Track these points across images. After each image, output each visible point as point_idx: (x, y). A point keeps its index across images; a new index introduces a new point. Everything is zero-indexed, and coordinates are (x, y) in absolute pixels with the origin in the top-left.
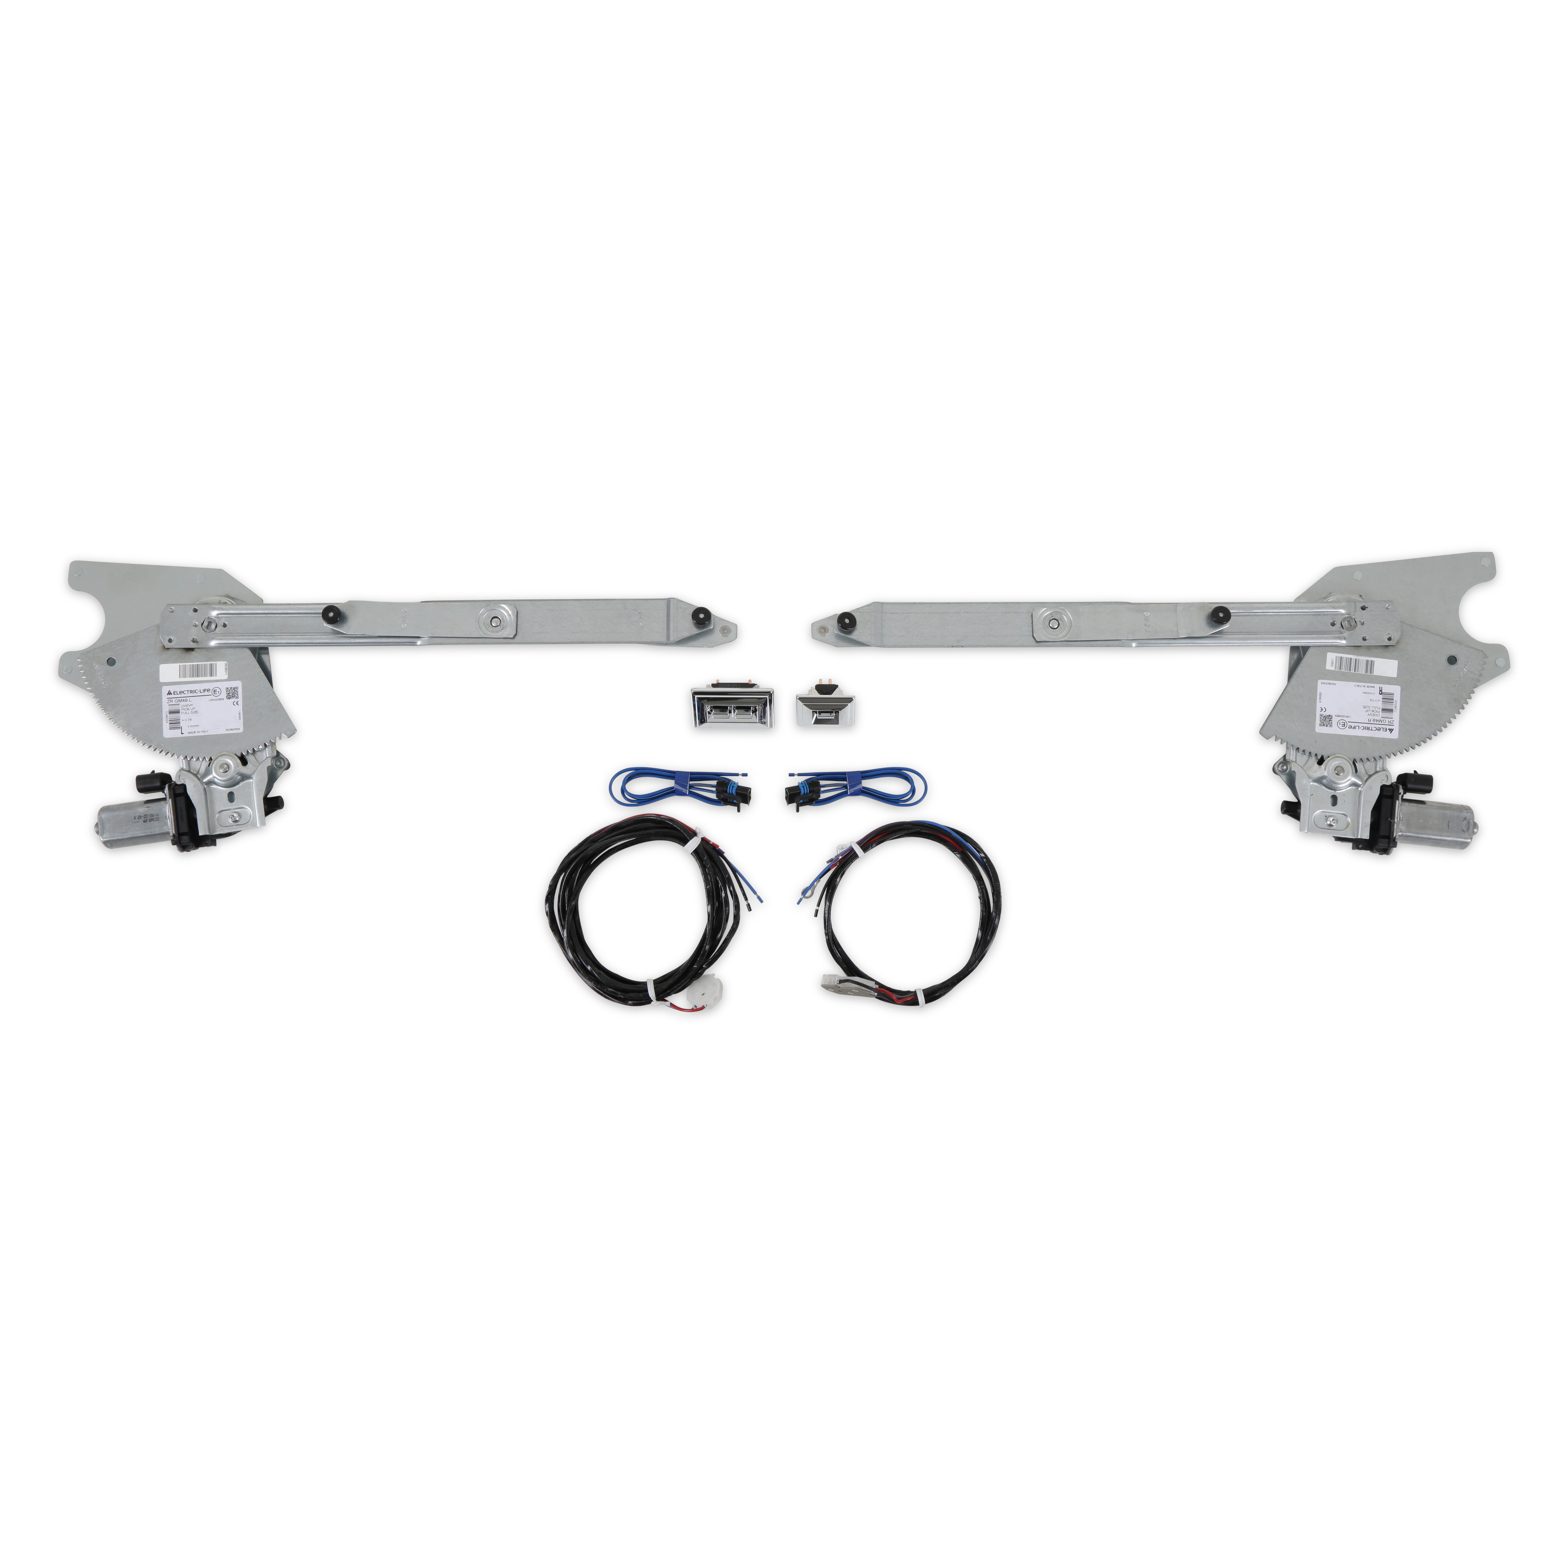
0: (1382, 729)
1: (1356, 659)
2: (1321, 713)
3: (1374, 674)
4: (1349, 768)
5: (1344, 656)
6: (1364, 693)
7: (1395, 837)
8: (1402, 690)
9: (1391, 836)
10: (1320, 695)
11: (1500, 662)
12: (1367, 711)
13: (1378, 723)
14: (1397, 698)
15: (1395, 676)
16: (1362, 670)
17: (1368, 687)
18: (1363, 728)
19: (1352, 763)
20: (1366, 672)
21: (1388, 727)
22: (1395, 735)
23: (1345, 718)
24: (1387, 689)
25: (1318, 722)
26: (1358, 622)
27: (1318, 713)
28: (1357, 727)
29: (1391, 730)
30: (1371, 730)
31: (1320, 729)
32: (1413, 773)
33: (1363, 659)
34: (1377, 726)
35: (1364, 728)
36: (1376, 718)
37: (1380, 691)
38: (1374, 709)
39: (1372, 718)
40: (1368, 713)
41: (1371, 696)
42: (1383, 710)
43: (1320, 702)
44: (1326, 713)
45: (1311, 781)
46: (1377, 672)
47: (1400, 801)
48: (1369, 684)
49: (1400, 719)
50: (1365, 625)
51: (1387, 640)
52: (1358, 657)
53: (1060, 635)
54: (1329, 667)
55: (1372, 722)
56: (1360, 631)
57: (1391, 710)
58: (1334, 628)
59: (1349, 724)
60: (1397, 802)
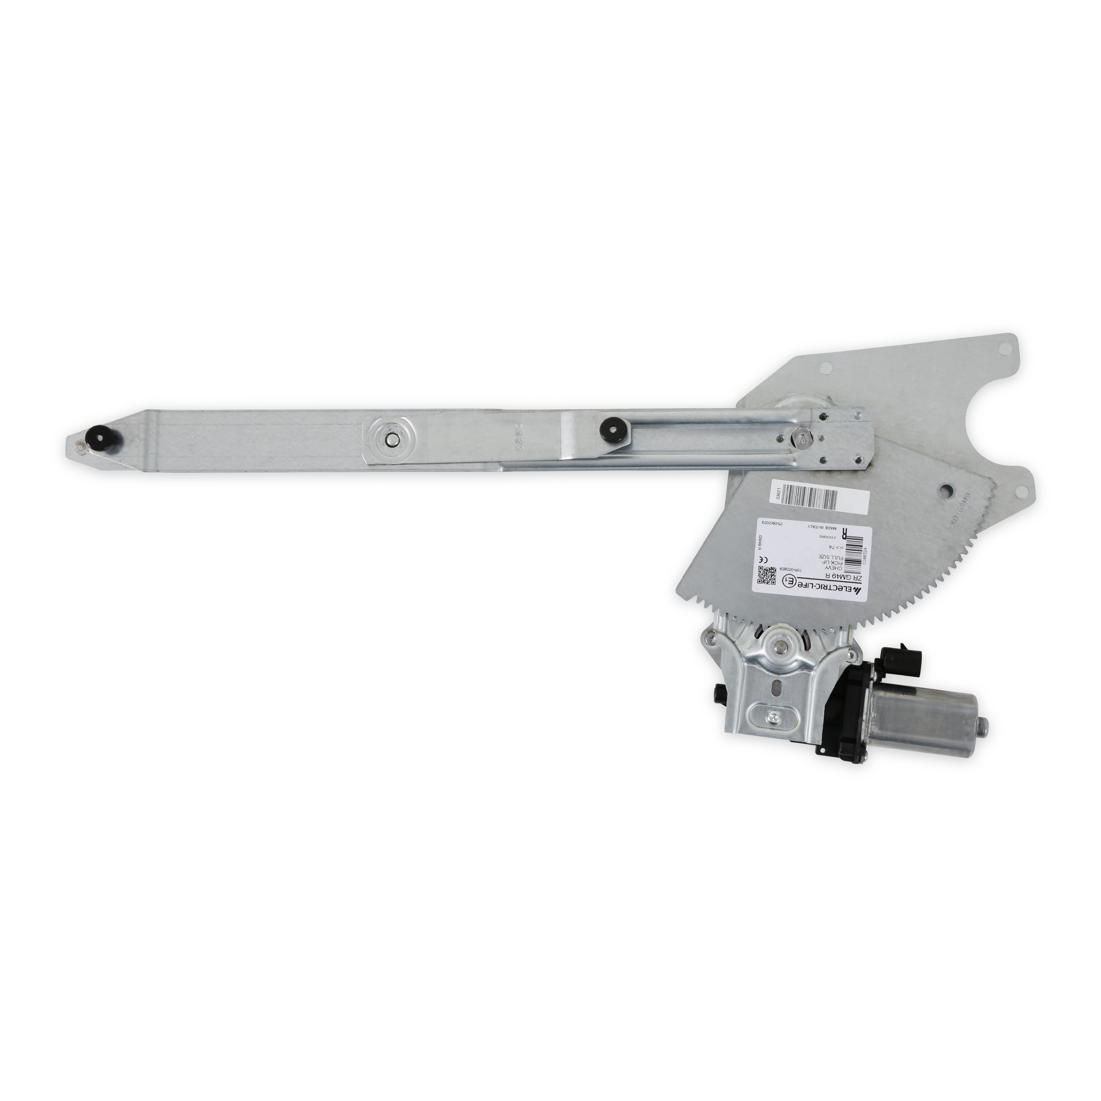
0: (844, 589)
1: (811, 489)
2: (762, 564)
3: (837, 510)
4: (795, 642)
5: (795, 484)
6: (821, 537)
7: (864, 741)
8: (874, 534)
9: (857, 740)
10: (760, 539)
11: (1022, 492)
12: (825, 562)
13: (839, 579)
14: (867, 544)
15: (866, 513)
16: (819, 504)
17: (827, 528)
18: (818, 586)
19: (800, 637)
20: (825, 506)
21: (853, 586)
22: (863, 597)
23: (793, 573)
24: (853, 531)
25: (756, 577)
26: (815, 437)
27: (756, 564)
28: (810, 586)
29: (857, 590)
30: (830, 589)
31: (758, 588)
32: (899, 647)
33: (821, 488)
34: (838, 584)
35: (821, 587)
36: (837, 572)
37: (844, 534)
38: (834, 560)
39: (831, 572)
40: (825, 565)
41: (832, 542)
42: (848, 561)
43: (760, 549)
44: (768, 565)
45: (744, 660)
46: (840, 506)
47: (871, 691)
48: (828, 525)
49: (870, 574)
50: (824, 441)
51: (854, 462)
52: (814, 486)
53: (399, 455)
54: (774, 499)
55: (831, 578)
56: (817, 450)
57: (858, 562)
58: (781, 445)
59: (799, 580)
60: (867, 691)
